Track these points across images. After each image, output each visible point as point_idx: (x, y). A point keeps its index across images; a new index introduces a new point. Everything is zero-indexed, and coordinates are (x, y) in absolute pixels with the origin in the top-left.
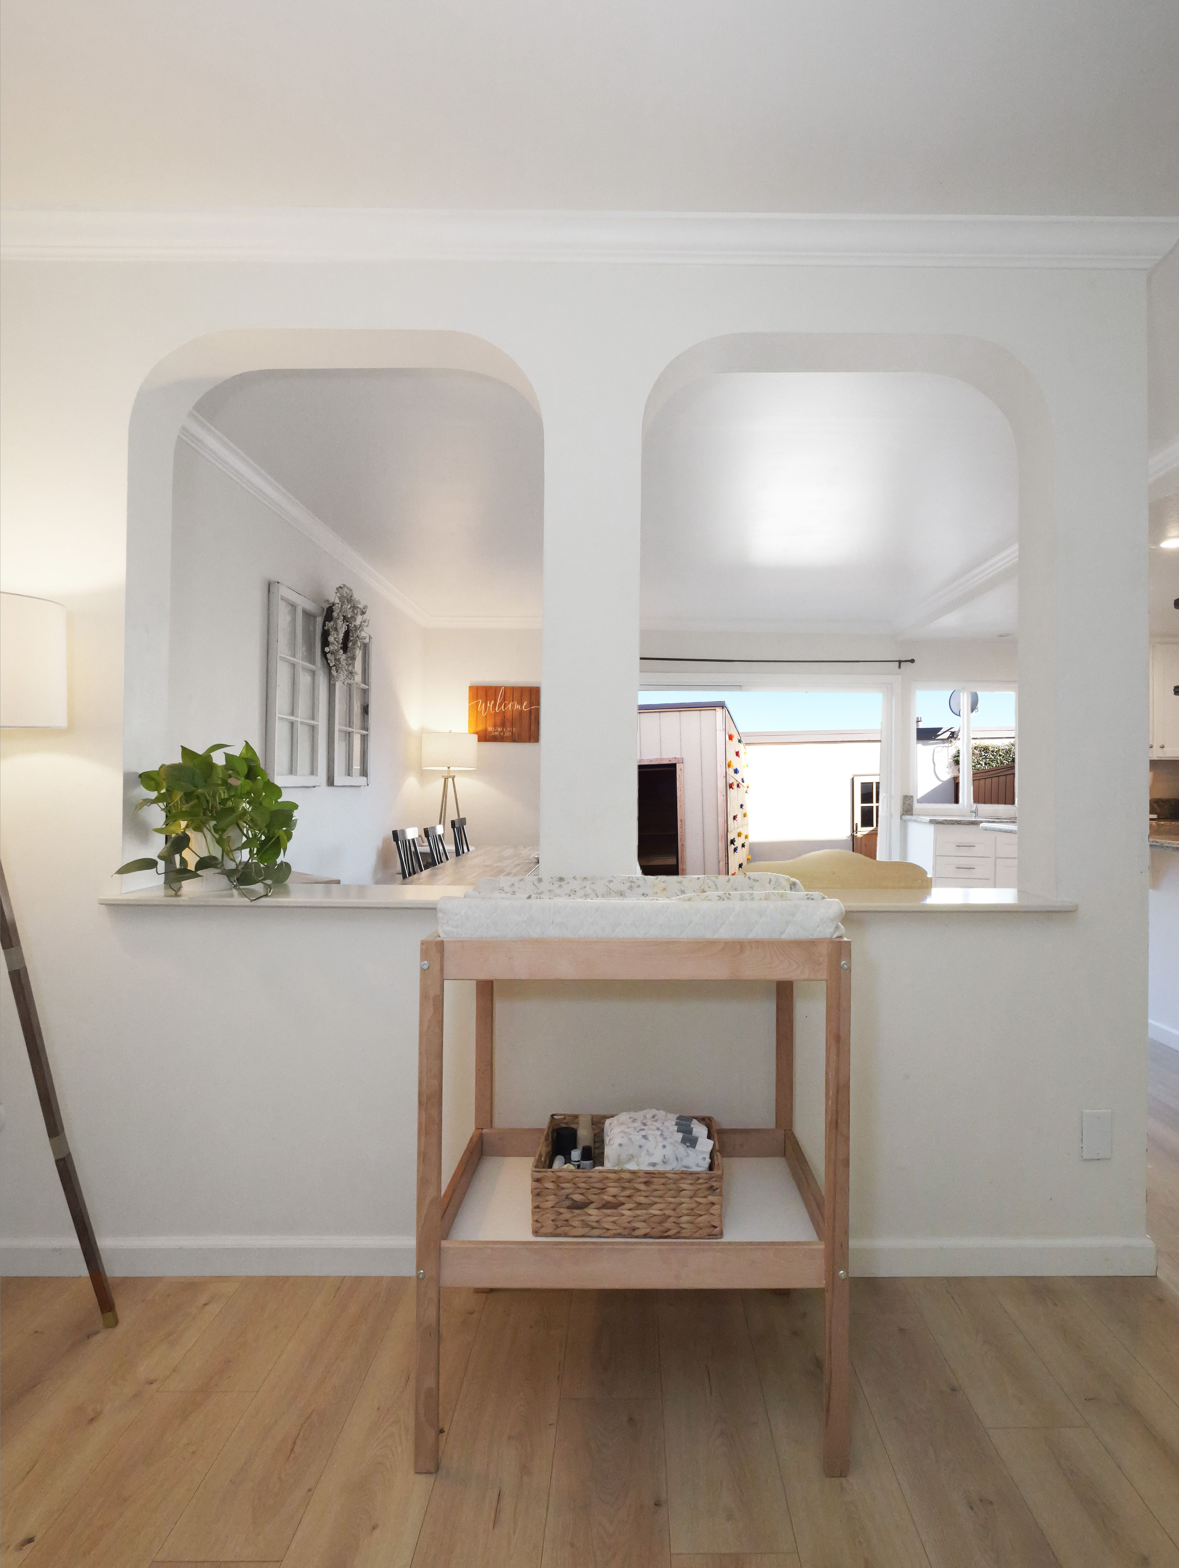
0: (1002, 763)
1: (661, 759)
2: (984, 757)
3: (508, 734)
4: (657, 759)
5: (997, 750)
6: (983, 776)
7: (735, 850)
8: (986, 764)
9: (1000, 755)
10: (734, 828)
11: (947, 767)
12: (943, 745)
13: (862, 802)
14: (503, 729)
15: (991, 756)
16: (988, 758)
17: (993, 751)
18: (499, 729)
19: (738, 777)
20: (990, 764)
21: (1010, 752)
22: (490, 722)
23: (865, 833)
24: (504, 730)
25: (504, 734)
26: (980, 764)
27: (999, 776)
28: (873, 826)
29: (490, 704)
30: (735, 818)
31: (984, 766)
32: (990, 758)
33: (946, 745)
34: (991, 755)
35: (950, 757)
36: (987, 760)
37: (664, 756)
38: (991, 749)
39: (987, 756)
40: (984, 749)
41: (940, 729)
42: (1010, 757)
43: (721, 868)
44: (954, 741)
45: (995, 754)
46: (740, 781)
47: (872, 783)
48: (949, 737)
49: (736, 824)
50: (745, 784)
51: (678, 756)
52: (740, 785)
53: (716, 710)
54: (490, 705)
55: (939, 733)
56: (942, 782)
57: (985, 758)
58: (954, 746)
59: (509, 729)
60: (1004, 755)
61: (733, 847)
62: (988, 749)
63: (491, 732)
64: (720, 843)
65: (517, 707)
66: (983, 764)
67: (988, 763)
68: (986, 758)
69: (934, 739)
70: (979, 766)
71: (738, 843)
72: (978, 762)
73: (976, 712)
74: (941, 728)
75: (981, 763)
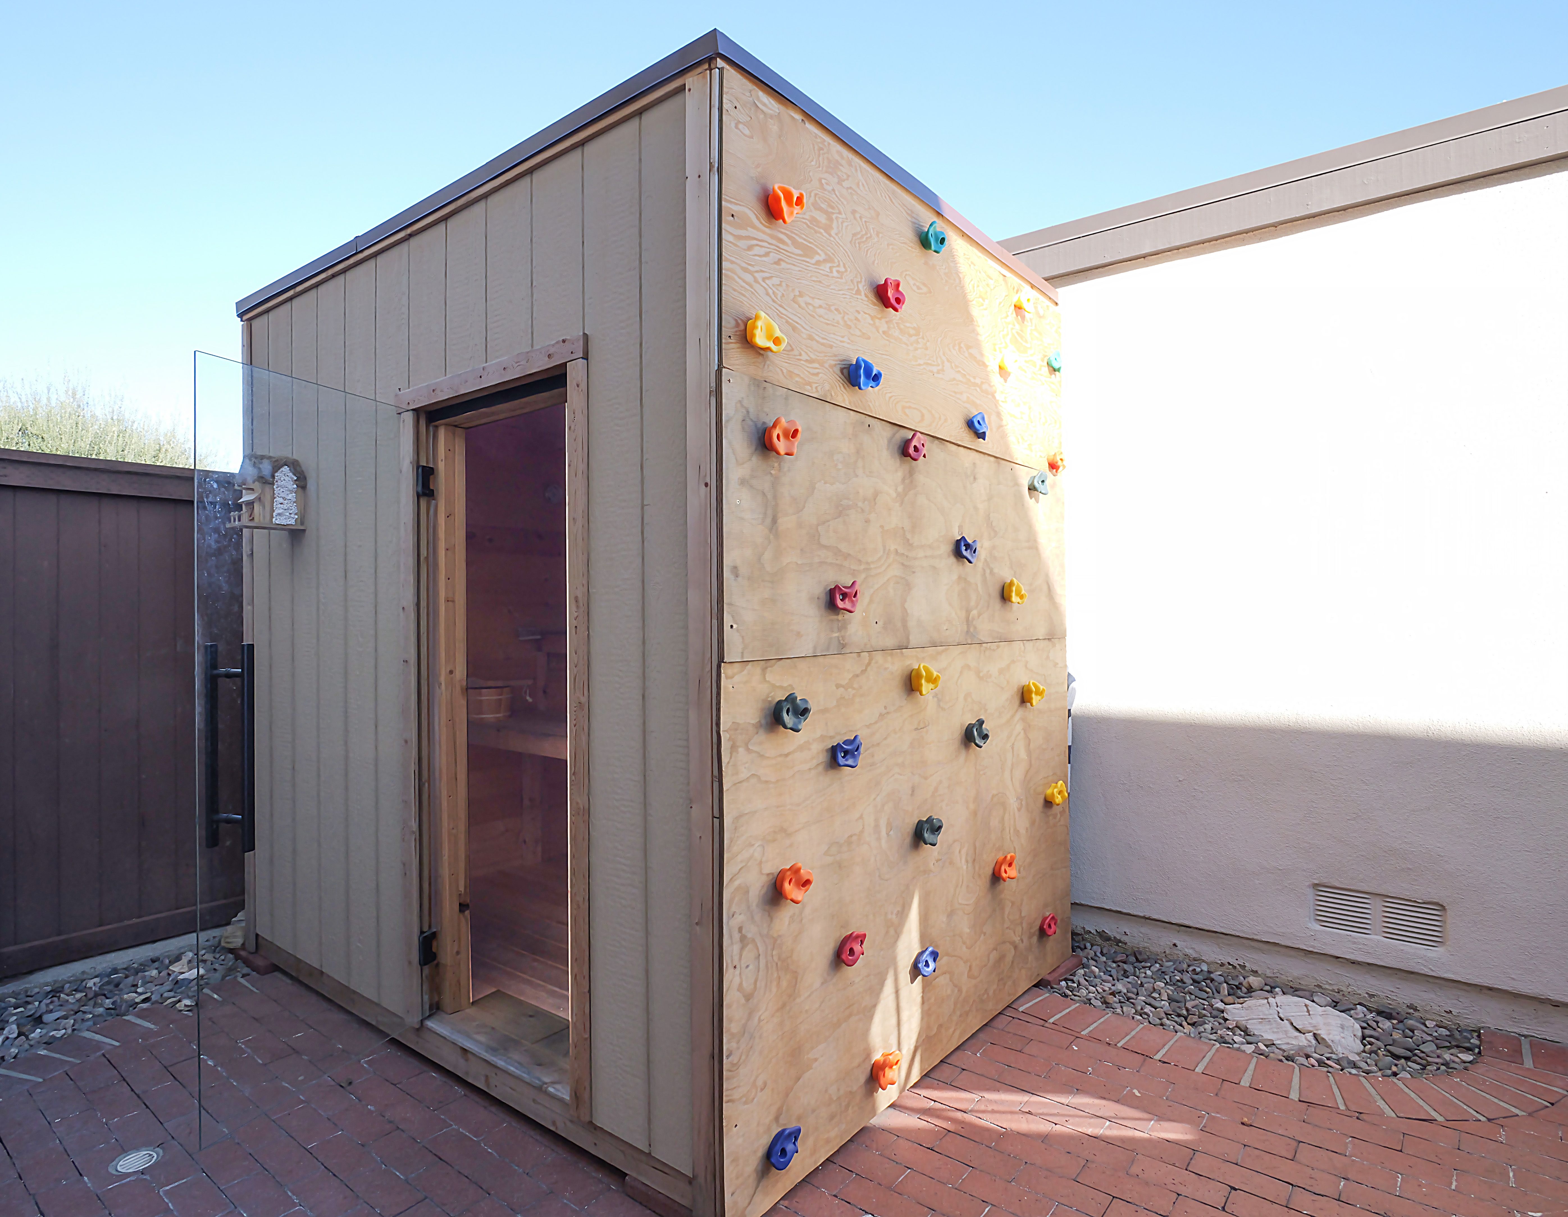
43: (695, 833)
46: (939, 429)
53: (684, 87)
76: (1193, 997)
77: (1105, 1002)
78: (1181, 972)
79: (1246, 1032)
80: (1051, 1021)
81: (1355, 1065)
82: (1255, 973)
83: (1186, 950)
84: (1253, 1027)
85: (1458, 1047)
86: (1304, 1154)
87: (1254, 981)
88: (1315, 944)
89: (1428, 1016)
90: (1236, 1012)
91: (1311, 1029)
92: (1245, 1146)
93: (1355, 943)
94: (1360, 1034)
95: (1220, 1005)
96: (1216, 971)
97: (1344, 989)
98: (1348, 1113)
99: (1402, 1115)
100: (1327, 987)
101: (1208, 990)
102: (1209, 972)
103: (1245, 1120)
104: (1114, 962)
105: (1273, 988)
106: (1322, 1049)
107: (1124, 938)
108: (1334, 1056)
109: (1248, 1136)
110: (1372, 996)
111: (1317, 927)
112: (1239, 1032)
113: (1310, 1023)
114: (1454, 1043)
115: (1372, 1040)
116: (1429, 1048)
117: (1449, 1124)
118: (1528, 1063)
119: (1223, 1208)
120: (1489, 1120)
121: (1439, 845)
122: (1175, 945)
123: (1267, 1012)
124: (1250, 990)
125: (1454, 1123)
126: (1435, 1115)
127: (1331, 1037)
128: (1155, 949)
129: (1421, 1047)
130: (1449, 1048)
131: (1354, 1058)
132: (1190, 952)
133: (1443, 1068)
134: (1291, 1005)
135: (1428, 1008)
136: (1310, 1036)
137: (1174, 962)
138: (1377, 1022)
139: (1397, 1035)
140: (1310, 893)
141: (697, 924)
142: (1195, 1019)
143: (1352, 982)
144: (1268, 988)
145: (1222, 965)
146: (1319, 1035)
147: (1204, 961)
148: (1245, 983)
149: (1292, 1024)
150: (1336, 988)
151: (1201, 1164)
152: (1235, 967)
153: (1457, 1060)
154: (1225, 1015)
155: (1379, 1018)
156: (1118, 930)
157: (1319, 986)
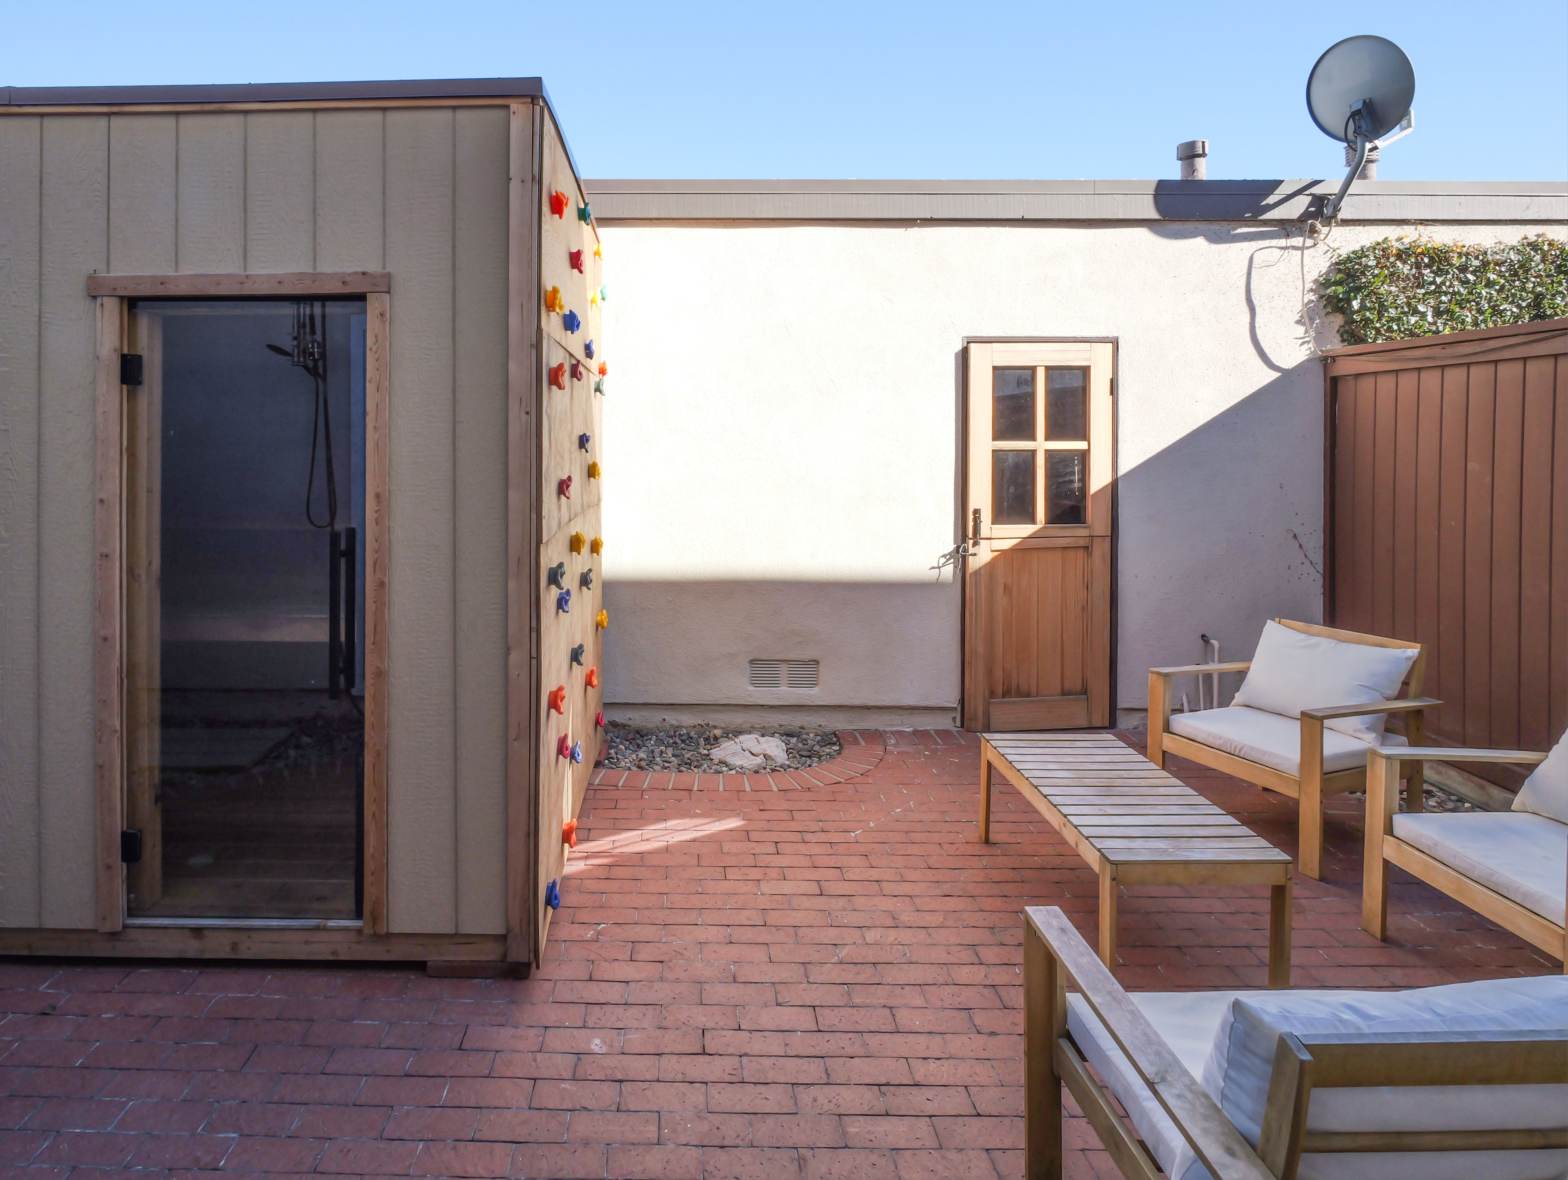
0: (1496, 311)
1: (315, 277)
2: (1433, 287)
4: (301, 277)
5: (1476, 263)
6: (1434, 358)
7: (562, 603)
8: (1438, 313)
9: (1489, 284)
10: (560, 523)
11: (1298, 322)
12: (1282, 242)
13: (995, 438)
15: (1458, 287)
16: (1446, 293)
17: (1463, 269)
19: (574, 342)
20: (1453, 313)
21: (1527, 271)
23: (1007, 545)
26: (1416, 312)
27: (1496, 362)
28: (1033, 521)
30: (563, 487)
31: (1430, 319)
32: (1454, 293)
33: (1297, 241)
34: (1456, 283)
35: (1309, 285)
36: (1444, 298)
37: (326, 267)
38: (1456, 261)
39: (1443, 283)
40: (1431, 259)
41: (1276, 184)
42: (1524, 289)
43: (513, 672)
44: (1325, 230)
45: (1471, 277)
46: (580, 355)
47: (1033, 369)
48: (1306, 216)
49: (564, 508)
50: (594, 364)
51: (373, 267)
52: (581, 369)
53: (508, 107)
55: (1271, 200)
56: (1278, 374)
57: (1434, 292)
58: (1322, 247)
60: (1502, 281)
61: (554, 591)
62: (1447, 259)
64: (512, 585)
66: (1430, 314)
67: (1448, 311)
68: (1438, 292)
69: (1254, 221)
70: (1413, 320)
71: (570, 581)
72: (1409, 304)
73: (1402, 129)
74: (1278, 183)
75: (1421, 308)
76: (686, 751)
77: (639, 767)
78: (671, 737)
79: (726, 764)
80: (620, 785)
81: (789, 767)
82: (715, 727)
83: (672, 722)
84: (731, 760)
85: (829, 744)
86: (797, 815)
87: (718, 732)
88: (752, 699)
89: (810, 731)
90: (717, 753)
91: (762, 752)
92: (768, 821)
93: (773, 694)
94: (785, 749)
95: (705, 752)
96: (691, 732)
97: (766, 725)
98: (804, 790)
99: (827, 783)
100: (757, 726)
101: (693, 744)
102: (688, 734)
103: (761, 808)
104: (626, 740)
105: (728, 734)
106: (770, 762)
107: (630, 723)
108: (778, 765)
109: (766, 815)
110: (781, 726)
111: (752, 688)
112: (722, 765)
113: (761, 749)
114: (827, 743)
115: (791, 750)
116: (817, 748)
117: (847, 782)
118: (863, 743)
119: (778, 854)
120: (861, 775)
121: (817, 624)
122: (664, 720)
123: (736, 748)
124: (716, 738)
125: (849, 781)
126: (840, 779)
127: (774, 753)
128: (651, 725)
129: (813, 749)
130: (825, 746)
131: (787, 763)
132: (674, 722)
133: (828, 756)
134: (749, 741)
135: (810, 726)
136: (762, 756)
137: (665, 731)
138: (789, 741)
139: (800, 745)
140: (748, 666)
141: (514, 740)
142: (696, 763)
143: (770, 719)
144: (725, 735)
145: (695, 726)
146: (767, 754)
147: (683, 727)
148: (711, 735)
149: (751, 752)
150: (761, 726)
151: (754, 836)
152: (702, 726)
153: (832, 751)
154: (711, 757)
155: (789, 738)
156: (625, 717)
157: (752, 727)
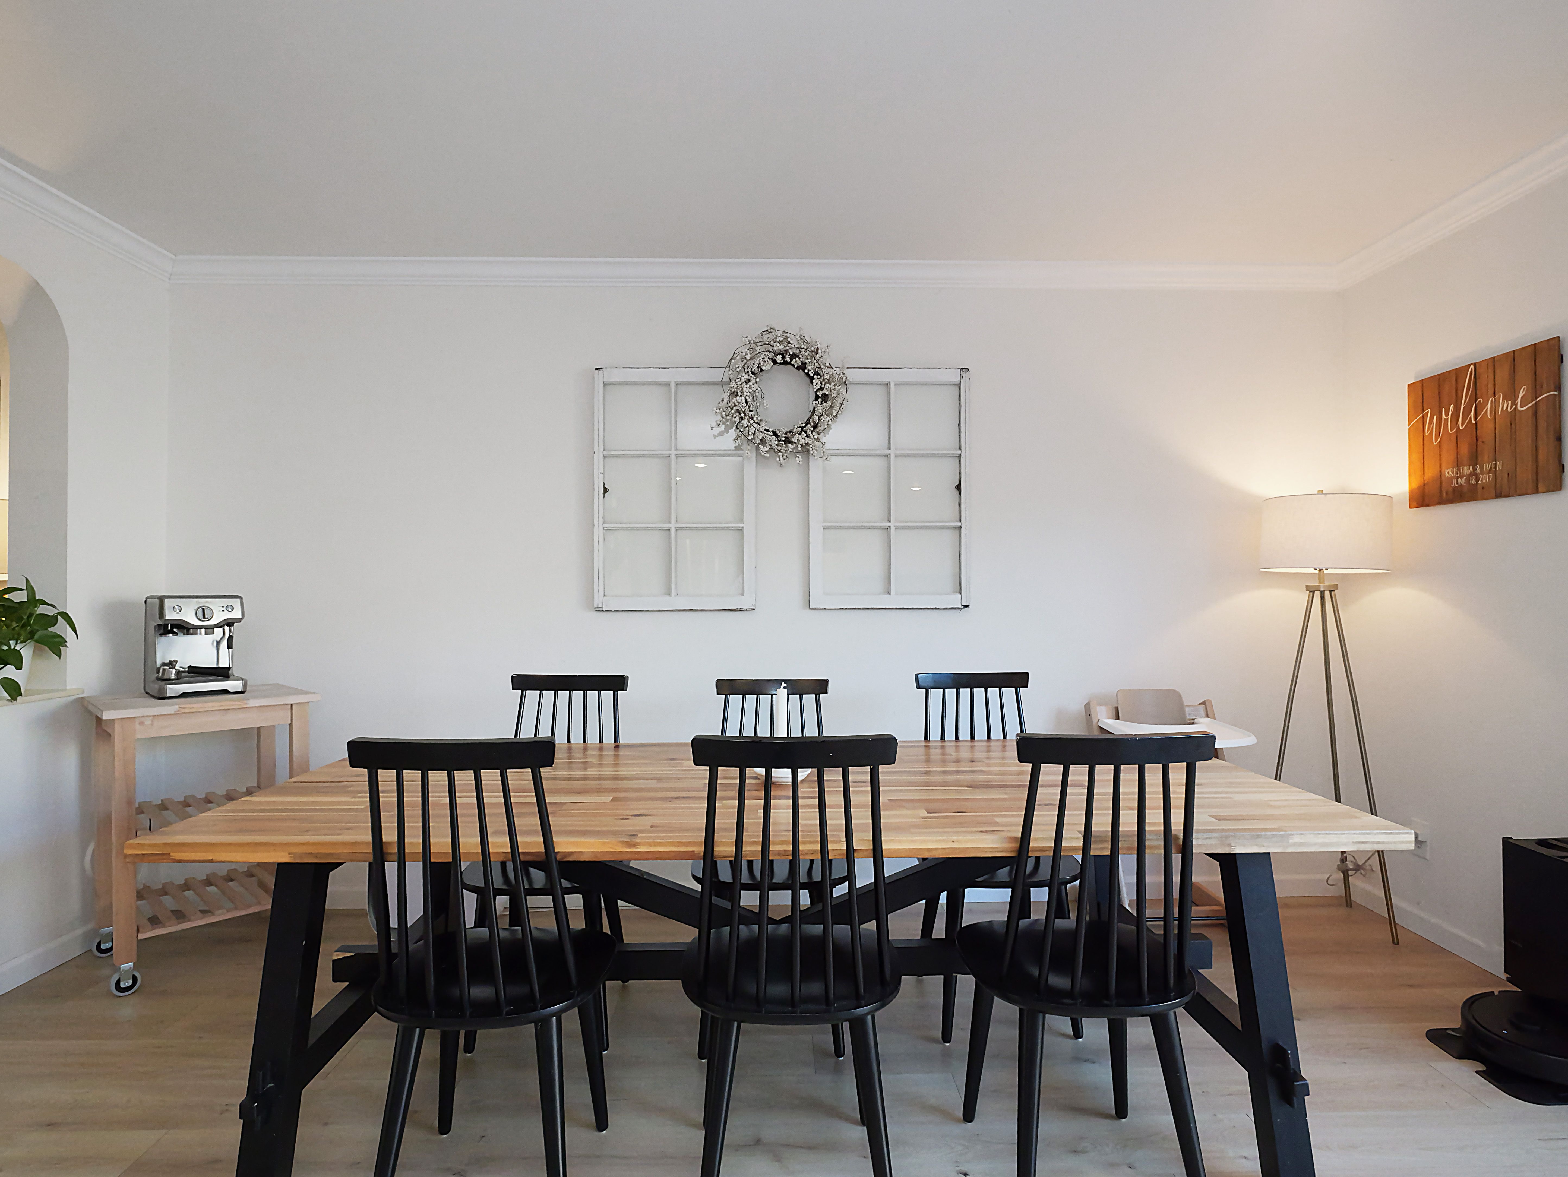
3: (1485, 479)
14: (1475, 469)
18: (1467, 470)
22: (1448, 456)
24: (1478, 471)
25: (1477, 480)
29: (1447, 415)
54: (1447, 417)
59: (1487, 466)
63: (1450, 480)
65: (1505, 405)
